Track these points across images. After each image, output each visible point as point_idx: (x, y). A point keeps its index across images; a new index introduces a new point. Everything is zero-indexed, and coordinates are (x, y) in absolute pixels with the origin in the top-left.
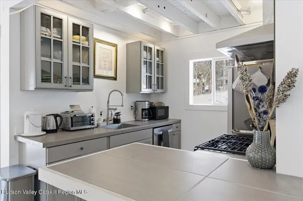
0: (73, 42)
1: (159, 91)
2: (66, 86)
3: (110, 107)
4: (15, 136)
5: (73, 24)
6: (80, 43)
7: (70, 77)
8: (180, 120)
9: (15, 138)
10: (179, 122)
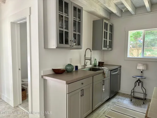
0: (74, 18)
1: (110, 49)
2: (70, 46)
3: (86, 58)
4: (42, 76)
5: (74, 7)
6: (76, 19)
7: (72, 40)
8: (121, 66)
9: (42, 77)
10: (120, 67)
